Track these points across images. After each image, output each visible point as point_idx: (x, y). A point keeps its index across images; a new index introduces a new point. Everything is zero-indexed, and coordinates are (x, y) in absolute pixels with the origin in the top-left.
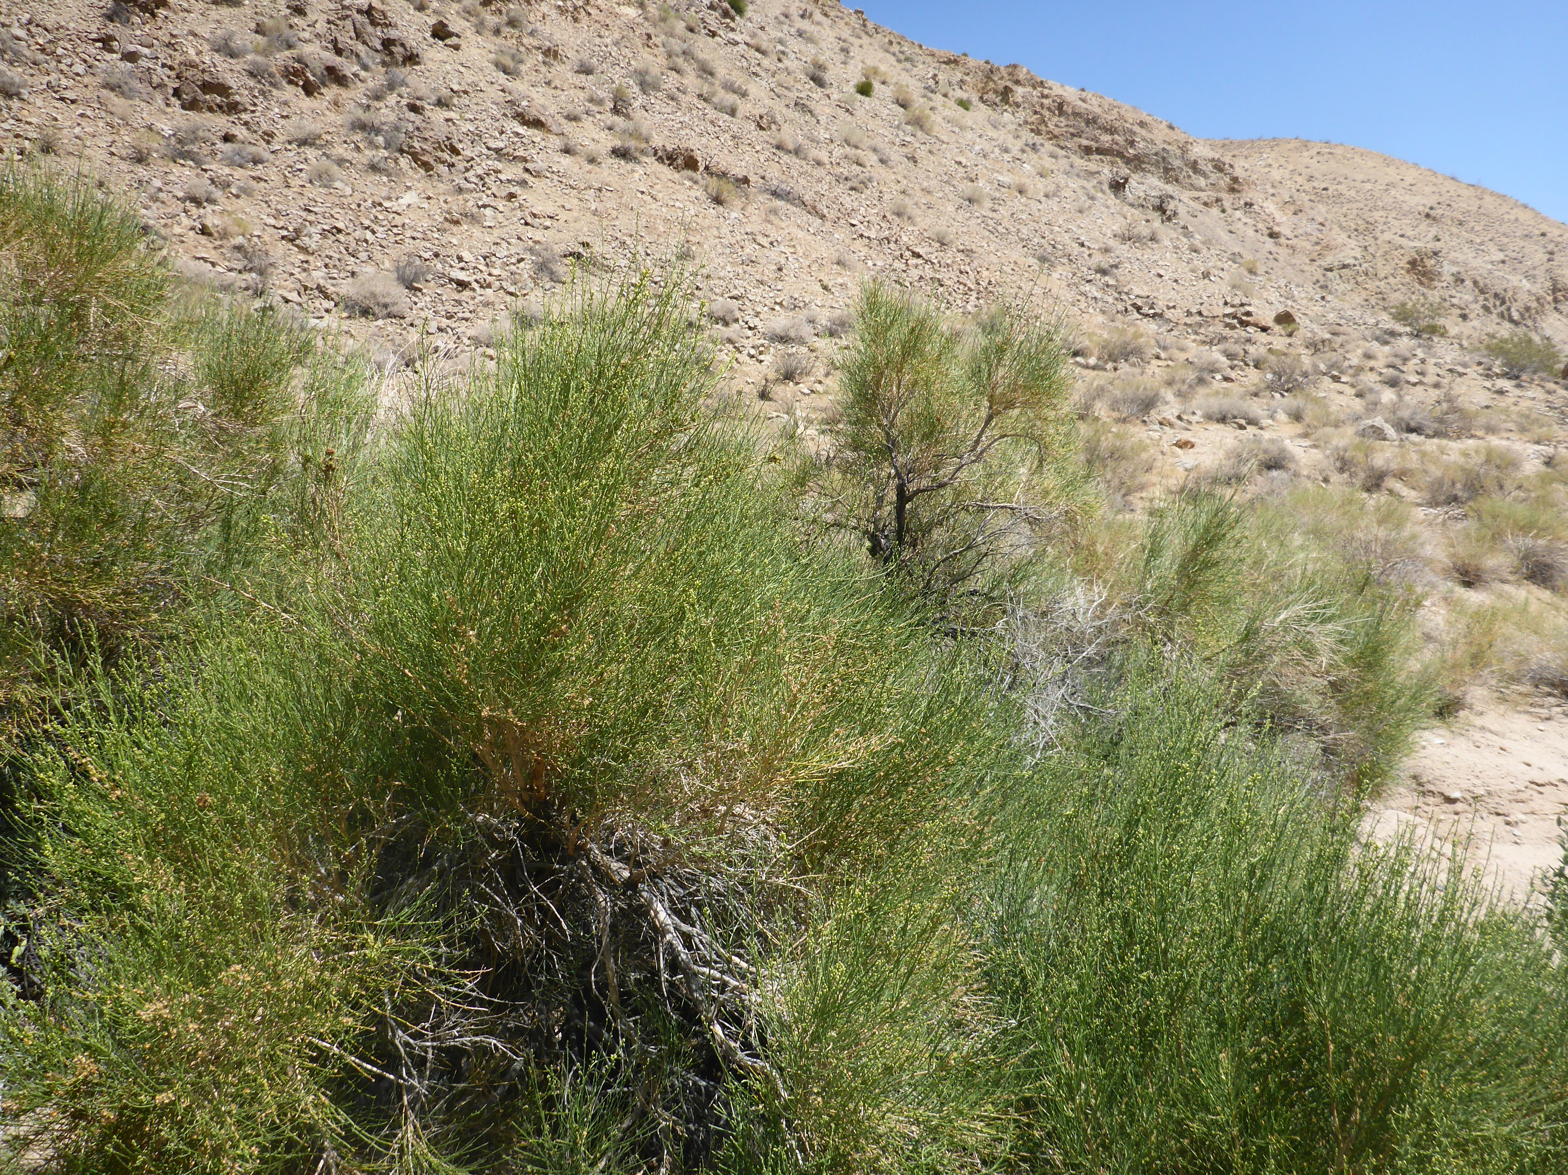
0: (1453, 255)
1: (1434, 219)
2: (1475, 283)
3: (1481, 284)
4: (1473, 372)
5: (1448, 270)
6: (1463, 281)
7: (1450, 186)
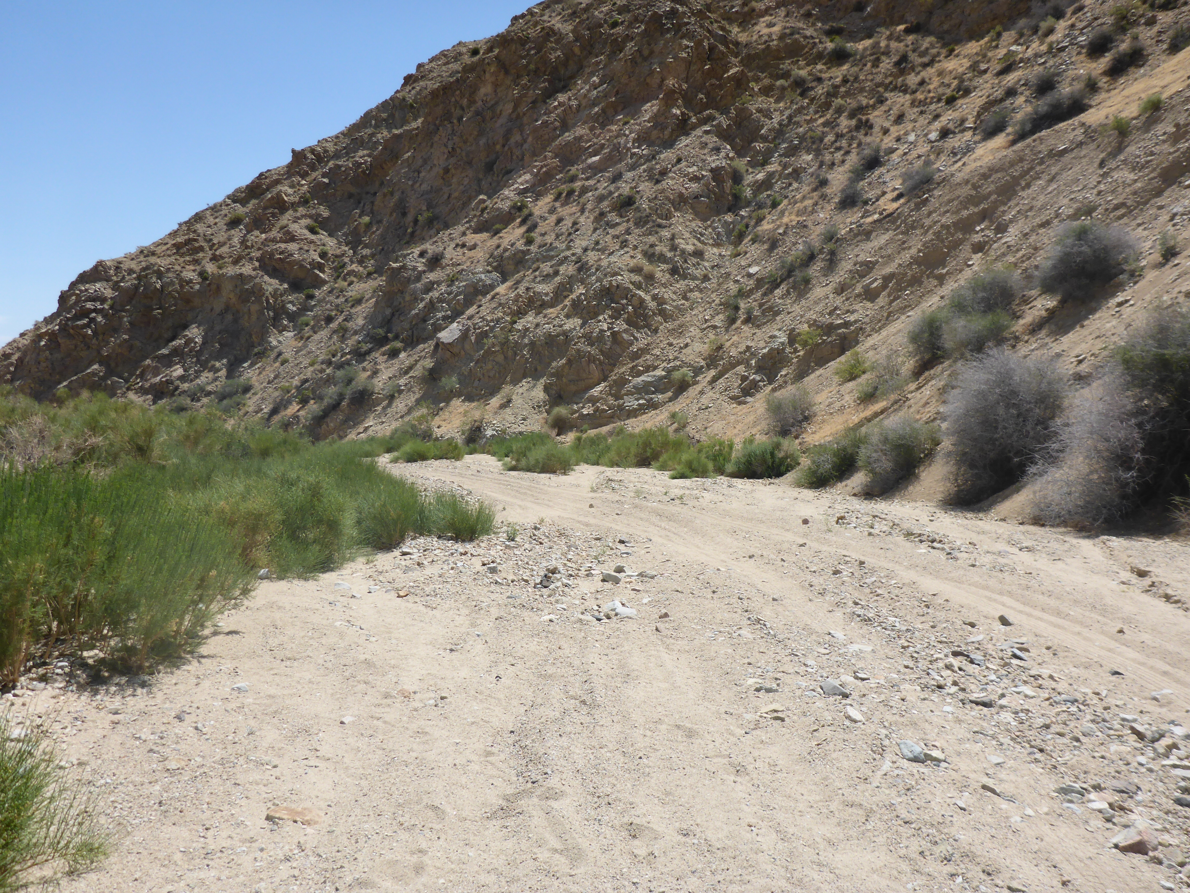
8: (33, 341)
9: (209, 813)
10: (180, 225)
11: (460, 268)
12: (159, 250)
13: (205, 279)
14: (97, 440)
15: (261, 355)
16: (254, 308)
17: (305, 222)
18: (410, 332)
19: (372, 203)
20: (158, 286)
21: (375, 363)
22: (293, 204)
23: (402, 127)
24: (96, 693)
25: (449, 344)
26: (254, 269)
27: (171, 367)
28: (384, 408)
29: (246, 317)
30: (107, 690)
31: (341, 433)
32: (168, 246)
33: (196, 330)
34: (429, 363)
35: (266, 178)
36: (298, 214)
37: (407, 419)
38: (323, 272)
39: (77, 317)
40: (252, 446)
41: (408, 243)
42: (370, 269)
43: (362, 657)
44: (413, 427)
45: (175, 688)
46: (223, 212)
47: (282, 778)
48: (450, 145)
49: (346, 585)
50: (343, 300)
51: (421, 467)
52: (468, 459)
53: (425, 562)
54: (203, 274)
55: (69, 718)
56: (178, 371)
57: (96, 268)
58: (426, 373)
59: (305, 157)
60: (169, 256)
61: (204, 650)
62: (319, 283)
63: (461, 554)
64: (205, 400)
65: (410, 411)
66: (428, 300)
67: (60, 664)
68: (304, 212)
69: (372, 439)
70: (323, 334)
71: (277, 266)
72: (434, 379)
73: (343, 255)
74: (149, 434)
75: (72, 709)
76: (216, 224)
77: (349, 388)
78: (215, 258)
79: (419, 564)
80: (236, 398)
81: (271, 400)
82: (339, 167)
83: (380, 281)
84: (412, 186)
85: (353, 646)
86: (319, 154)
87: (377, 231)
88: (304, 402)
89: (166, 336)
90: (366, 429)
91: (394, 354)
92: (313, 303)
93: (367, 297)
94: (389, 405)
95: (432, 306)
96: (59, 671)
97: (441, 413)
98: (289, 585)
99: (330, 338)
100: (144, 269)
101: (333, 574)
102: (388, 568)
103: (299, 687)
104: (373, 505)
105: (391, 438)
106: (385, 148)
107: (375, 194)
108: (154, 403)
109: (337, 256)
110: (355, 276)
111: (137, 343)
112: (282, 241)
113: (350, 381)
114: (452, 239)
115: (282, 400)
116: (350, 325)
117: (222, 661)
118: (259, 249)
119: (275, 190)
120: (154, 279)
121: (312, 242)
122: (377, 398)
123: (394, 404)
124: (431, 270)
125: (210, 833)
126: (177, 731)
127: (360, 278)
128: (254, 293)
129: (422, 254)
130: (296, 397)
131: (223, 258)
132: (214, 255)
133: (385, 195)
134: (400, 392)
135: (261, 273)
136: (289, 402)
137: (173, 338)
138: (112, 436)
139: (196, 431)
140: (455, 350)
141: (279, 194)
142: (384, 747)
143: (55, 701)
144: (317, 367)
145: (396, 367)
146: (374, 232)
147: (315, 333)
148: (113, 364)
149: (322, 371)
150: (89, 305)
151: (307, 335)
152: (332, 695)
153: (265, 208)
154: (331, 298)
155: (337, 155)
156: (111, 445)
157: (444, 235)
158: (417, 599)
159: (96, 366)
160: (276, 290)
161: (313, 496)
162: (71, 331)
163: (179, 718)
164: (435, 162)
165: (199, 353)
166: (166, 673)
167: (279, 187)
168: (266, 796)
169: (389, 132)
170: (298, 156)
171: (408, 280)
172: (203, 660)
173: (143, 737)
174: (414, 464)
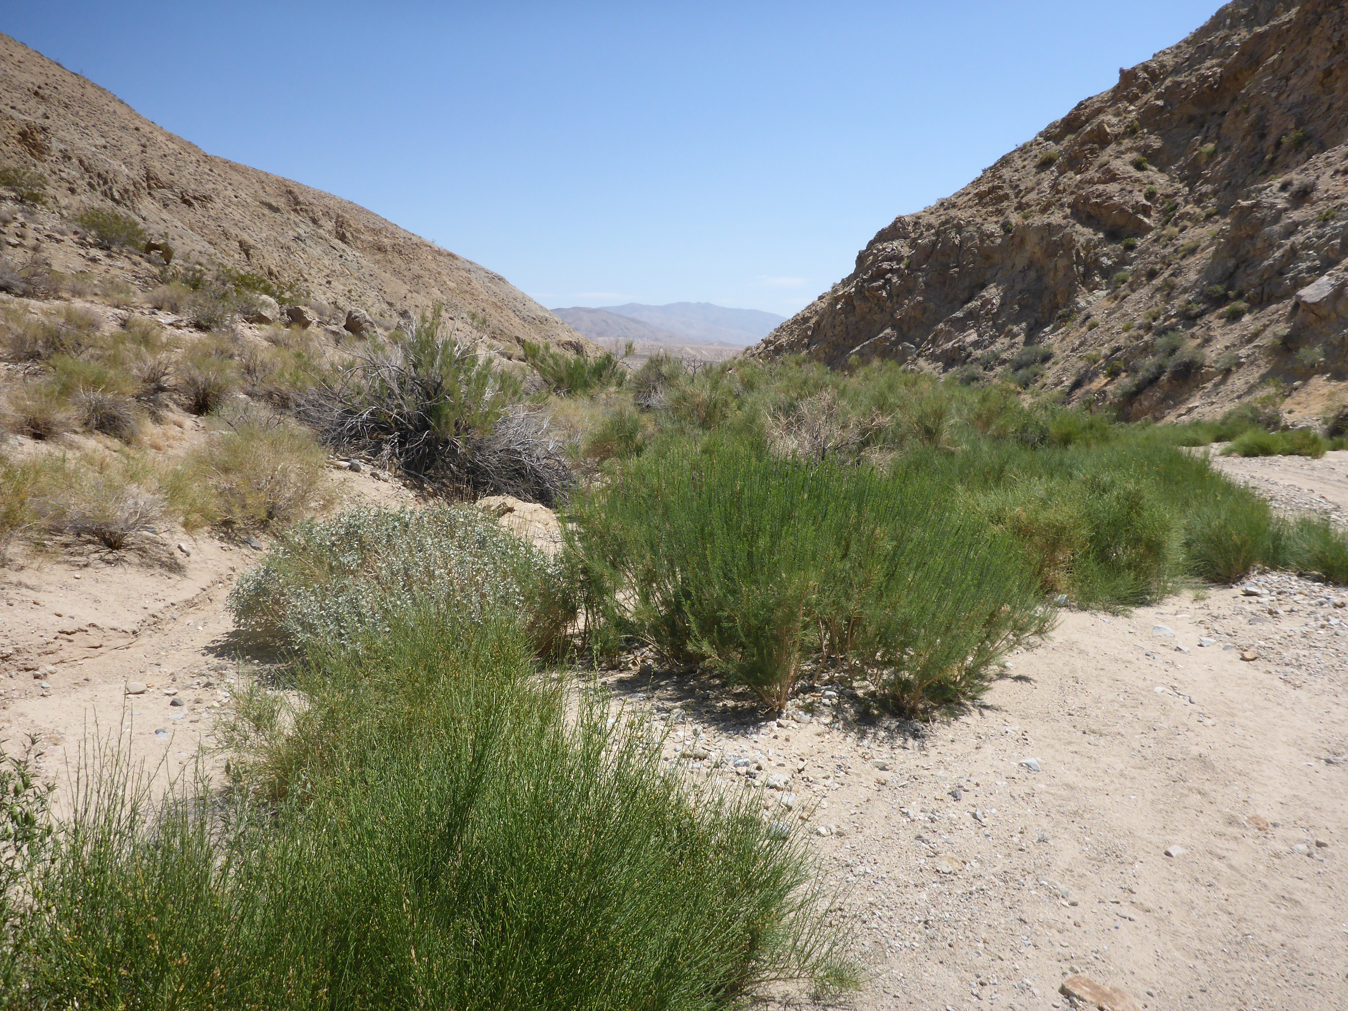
0: (61, 134)
1: (43, 98)
2: (81, 162)
3: (86, 163)
4: (69, 239)
5: (56, 146)
6: (70, 158)
7: (54, 69)
8: (830, 304)
9: (985, 958)
10: (985, 171)
11: (1338, 202)
12: (960, 201)
13: (1009, 231)
14: (885, 420)
15: (1065, 319)
16: (1062, 263)
17: (1129, 157)
18: (1259, 289)
19: (1220, 126)
20: (957, 242)
21: (1209, 329)
22: (1116, 136)
23: (1267, 22)
24: (863, 735)
25: (1314, 304)
26: (1065, 217)
27: (964, 332)
28: (1216, 386)
29: (1052, 273)
30: (875, 734)
31: (1157, 414)
32: (970, 196)
33: (994, 290)
34: (1283, 329)
35: (1086, 108)
36: (1122, 148)
37: (1246, 399)
38: (1148, 216)
39: (873, 279)
40: (1052, 430)
41: (1265, 173)
42: (1211, 209)
43: (1195, 750)
44: (1254, 410)
45: (951, 746)
46: (1033, 153)
47: (1084, 927)
48: (1336, 37)
49: (1168, 630)
50: (1172, 250)
51: (1263, 465)
52: (1331, 457)
53: (1280, 611)
54: (1006, 227)
55: (832, 765)
56: (972, 336)
57: (895, 224)
58: (1278, 342)
59: (1136, 77)
60: (971, 207)
61: (987, 698)
62: (1143, 230)
63: (1336, 606)
64: (999, 369)
65: (1251, 389)
66: (1287, 247)
67: (828, 693)
68: (1130, 145)
69: (1197, 424)
70: (1144, 292)
71: (1092, 213)
72: (1289, 350)
73: (1176, 194)
74: (940, 415)
75: (836, 754)
76: (1024, 167)
77: (1171, 359)
78: (1020, 207)
79: (1271, 612)
80: (1033, 368)
81: (1074, 371)
82: (1179, 84)
83: (1224, 224)
84: (1277, 98)
85: (1182, 729)
86: (1154, 71)
87: (1223, 161)
88: (1114, 374)
89: (961, 297)
90: (1190, 410)
91: (1235, 317)
92: (1133, 255)
93: (1203, 245)
94: (1223, 381)
95: (1293, 255)
96: (826, 701)
97: (1294, 394)
98: (1093, 619)
99: (1152, 297)
100: (943, 224)
101: (1149, 610)
102: (1227, 613)
103: (1107, 781)
104: (1209, 525)
105: (1223, 423)
106: (1241, 54)
107: (1225, 113)
108: (945, 370)
109: (1167, 196)
110: (1190, 220)
111: (932, 305)
112: (1100, 182)
113: (1173, 351)
114: (1329, 165)
115: (1087, 371)
116: (1179, 280)
117: (1009, 718)
118: (1072, 193)
119: (1096, 122)
120: (953, 234)
121: (1137, 180)
122: (1207, 373)
123: (1230, 381)
124: (1296, 208)
125: (986, 992)
126: (951, 815)
127: (1195, 220)
128: (1063, 245)
129: (1284, 188)
130: (1104, 368)
131: (1030, 206)
132: (1020, 203)
133: (1237, 114)
134: (1240, 365)
135: (1072, 221)
136: (1095, 374)
137: (969, 300)
138: (899, 416)
139: (989, 410)
140: (1323, 312)
141: (1100, 126)
142: (1231, 909)
143: (820, 739)
144: (1133, 332)
145: (1237, 333)
146: (1219, 163)
147: (1133, 291)
148: (905, 328)
149: (1139, 337)
150: (886, 265)
151: (1123, 294)
152: (1153, 802)
153: (1083, 144)
154: (1157, 248)
155: (1177, 70)
156: (898, 425)
157: (1319, 159)
158: (1271, 668)
159: (888, 331)
160: (1089, 241)
161: (1131, 508)
162: (867, 293)
163: (955, 795)
164: (1312, 63)
165: (997, 316)
166: (942, 722)
167: (1102, 117)
168: (1060, 950)
169: (1250, 31)
170: (1127, 77)
171: (1263, 222)
172: (986, 712)
173: (911, 814)
174: (1253, 460)
